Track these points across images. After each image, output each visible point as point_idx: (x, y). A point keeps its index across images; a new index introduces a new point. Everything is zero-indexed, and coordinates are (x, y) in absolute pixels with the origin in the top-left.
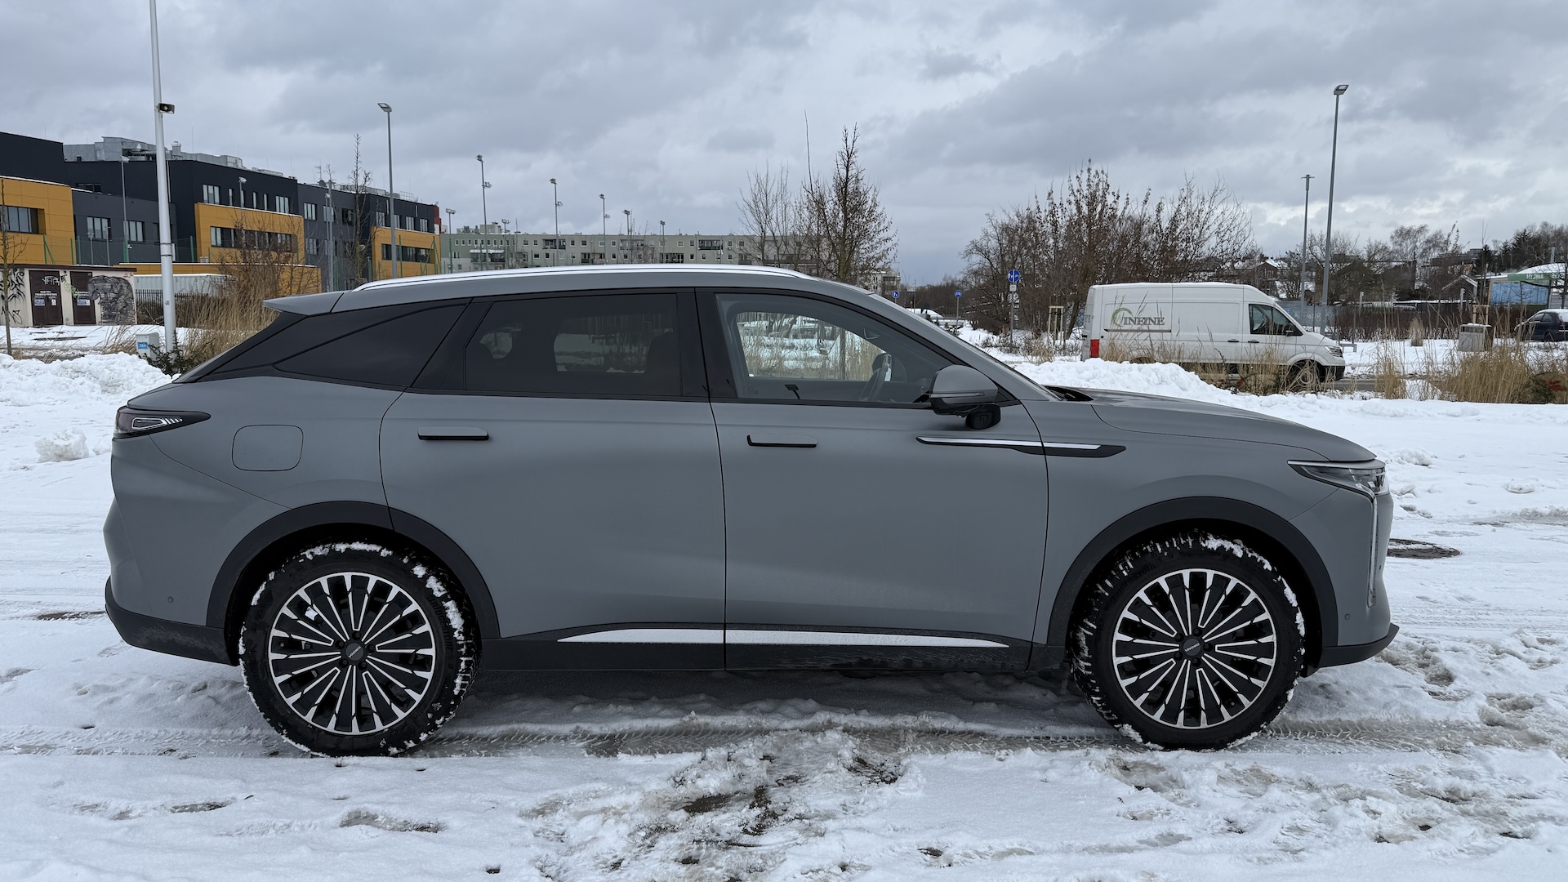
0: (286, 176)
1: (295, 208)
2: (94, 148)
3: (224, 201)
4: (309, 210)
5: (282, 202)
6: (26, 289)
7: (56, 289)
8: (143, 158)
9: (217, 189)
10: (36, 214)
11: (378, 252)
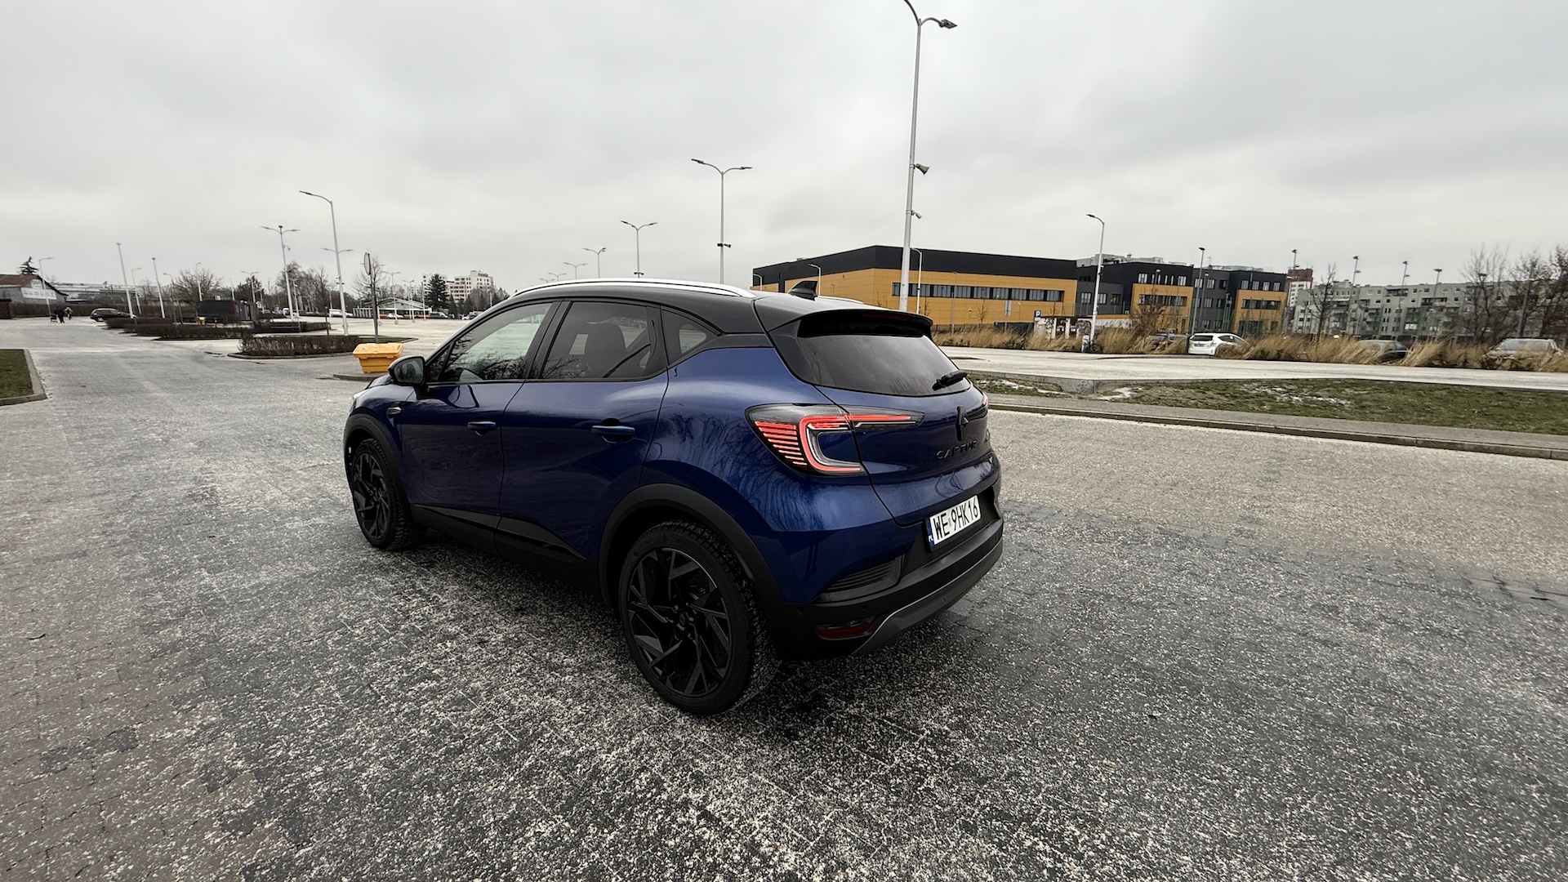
0: (1188, 265)
1: (1189, 283)
2: (1091, 260)
3: (1149, 282)
4: (1198, 283)
5: (1183, 280)
6: (1055, 325)
7: (1064, 325)
8: (1112, 263)
9: (1146, 275)
10: (1061, 293)
11: (1240, 304)
